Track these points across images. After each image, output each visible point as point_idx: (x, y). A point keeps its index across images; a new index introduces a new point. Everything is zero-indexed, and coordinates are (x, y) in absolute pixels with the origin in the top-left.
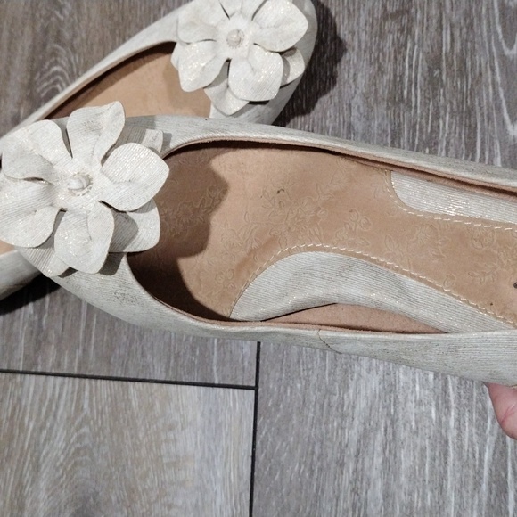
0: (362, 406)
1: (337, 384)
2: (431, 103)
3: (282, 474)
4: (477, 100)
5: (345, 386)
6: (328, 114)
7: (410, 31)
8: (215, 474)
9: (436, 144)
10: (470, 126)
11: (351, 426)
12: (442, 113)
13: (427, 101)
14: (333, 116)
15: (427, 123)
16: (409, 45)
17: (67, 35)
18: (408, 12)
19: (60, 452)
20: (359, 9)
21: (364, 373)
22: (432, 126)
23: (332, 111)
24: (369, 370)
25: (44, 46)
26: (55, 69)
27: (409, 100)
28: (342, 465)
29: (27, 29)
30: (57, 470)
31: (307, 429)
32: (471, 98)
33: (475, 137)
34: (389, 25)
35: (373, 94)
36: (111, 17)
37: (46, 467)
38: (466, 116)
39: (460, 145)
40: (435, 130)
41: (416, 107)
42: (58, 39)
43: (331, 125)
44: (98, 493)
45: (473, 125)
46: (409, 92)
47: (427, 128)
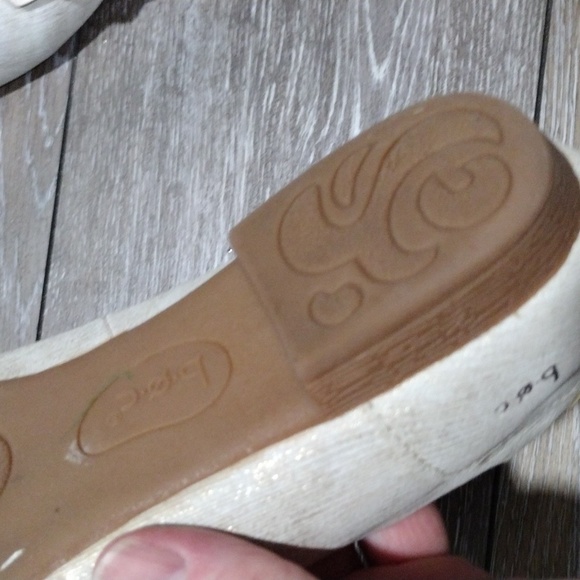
2: (284, 27)
4: (339, 29)
6: (155, 26)
9: (285, 79)
10: (328, 60)
12: (296, 41)
13: (279, 24)
14: (161, 29)
15: (277, 52)
22: (282, 57)
23: (161, 22)
27: (258, 20)
32: (332, 27)
33: (333, 76)
35: (213, 7)
38: (324, 47)
39: (314, 84)
40: (286, 62)
41: (265, 29)
43: (158, 41)
45: (331, 61)
46: (258, 9)
47: (276, 58)
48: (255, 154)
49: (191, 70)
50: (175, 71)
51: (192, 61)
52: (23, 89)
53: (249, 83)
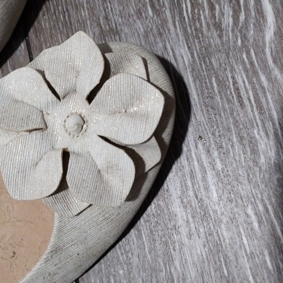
0: (193, 275)
1: (160, 260)
5: (169, 259)
21: (186, 240)
24: (190, 236)
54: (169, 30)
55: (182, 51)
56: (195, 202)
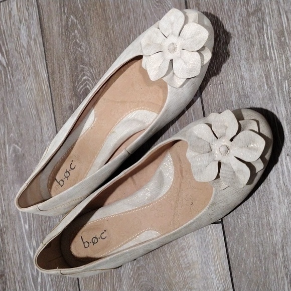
0: (280, 223)
1: (264, 213)
2: (283, 56)
3: (245, 264)
5: (268, 213)
6: (229, 73)
7: (263, 19)
8: (210, 269)
11: (276, 234)
13: (281, 55)
14: (232, 73)
15: (283, 67)
16: (265, 27)
17: (86, 59)
18: (260, 9)
19: (130, 270)
20: (234, 14)
21: (277, 205)
22: (286, 68)
23: (231, 71)
24: (280, 203)
25: (76, 67)
26: (84, 78)
27: (271, 57)
28: (276, 255)
29: (66, 61)
30: (130, 279)
31: (253, 239)
34: (252, 19)
35: (251, 58)
36: (106, 45)
37: (124, 279)
41: (275, 59)
42: (82, 62)
43: (232, 78)
44: (153, 288)
46: (270, 52)
47: (284, 70)
48: (287, 112)
49: (249, 86)
50: (243, 89)
51: (248, 83)
52: (185, 115)
53: (275, 84)
54: (275, 97)
55: (282, 109)
56: (283, 187)
